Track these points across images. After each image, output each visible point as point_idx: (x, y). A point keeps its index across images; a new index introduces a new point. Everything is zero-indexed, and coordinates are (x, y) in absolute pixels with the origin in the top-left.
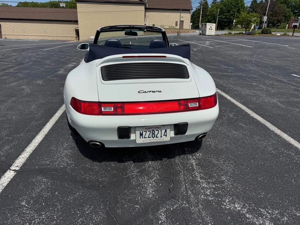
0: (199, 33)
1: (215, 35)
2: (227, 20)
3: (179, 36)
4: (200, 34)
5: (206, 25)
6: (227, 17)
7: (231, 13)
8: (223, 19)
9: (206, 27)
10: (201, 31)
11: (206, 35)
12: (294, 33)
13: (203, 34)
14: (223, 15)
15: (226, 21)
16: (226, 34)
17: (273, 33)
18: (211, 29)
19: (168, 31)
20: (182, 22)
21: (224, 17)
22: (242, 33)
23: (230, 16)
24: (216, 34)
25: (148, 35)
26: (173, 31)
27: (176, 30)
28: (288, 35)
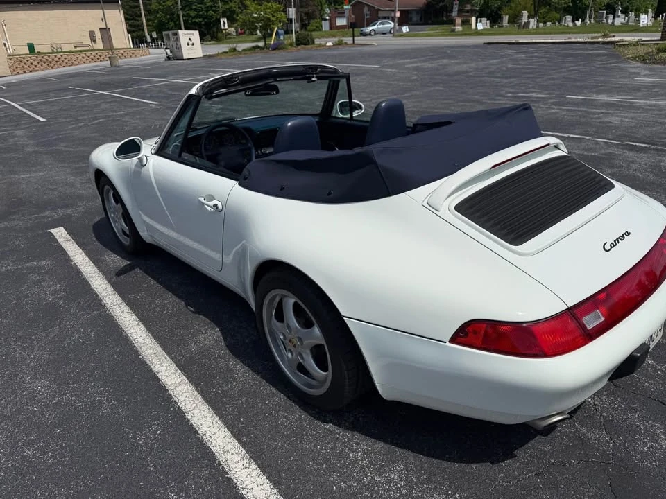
0: (165, 55)
1: (204, 56)
2: (204, 19)
3: (116, 66)
4: (169, 58)
5: (176, 34)
6: (201, 13)
7: (208, 4)
8: (193, 18)
9: (177, 40)
10: (168, 51)
11: (183, 59)
12: (355, 38)
13: (176, 56)
14: (191, 9)
15: (200, 22)
16: (226, 52)
17: (317, 41)
18: (190, 43)
19: (80, 58)
20: (105, 32)
21: (193, 14)
22: (258, 47)
23: (207, 11)
24: (205, 54)
25: (25, 72)
26: (92, 57)
27: (99, 54)
28: (346, 43)
